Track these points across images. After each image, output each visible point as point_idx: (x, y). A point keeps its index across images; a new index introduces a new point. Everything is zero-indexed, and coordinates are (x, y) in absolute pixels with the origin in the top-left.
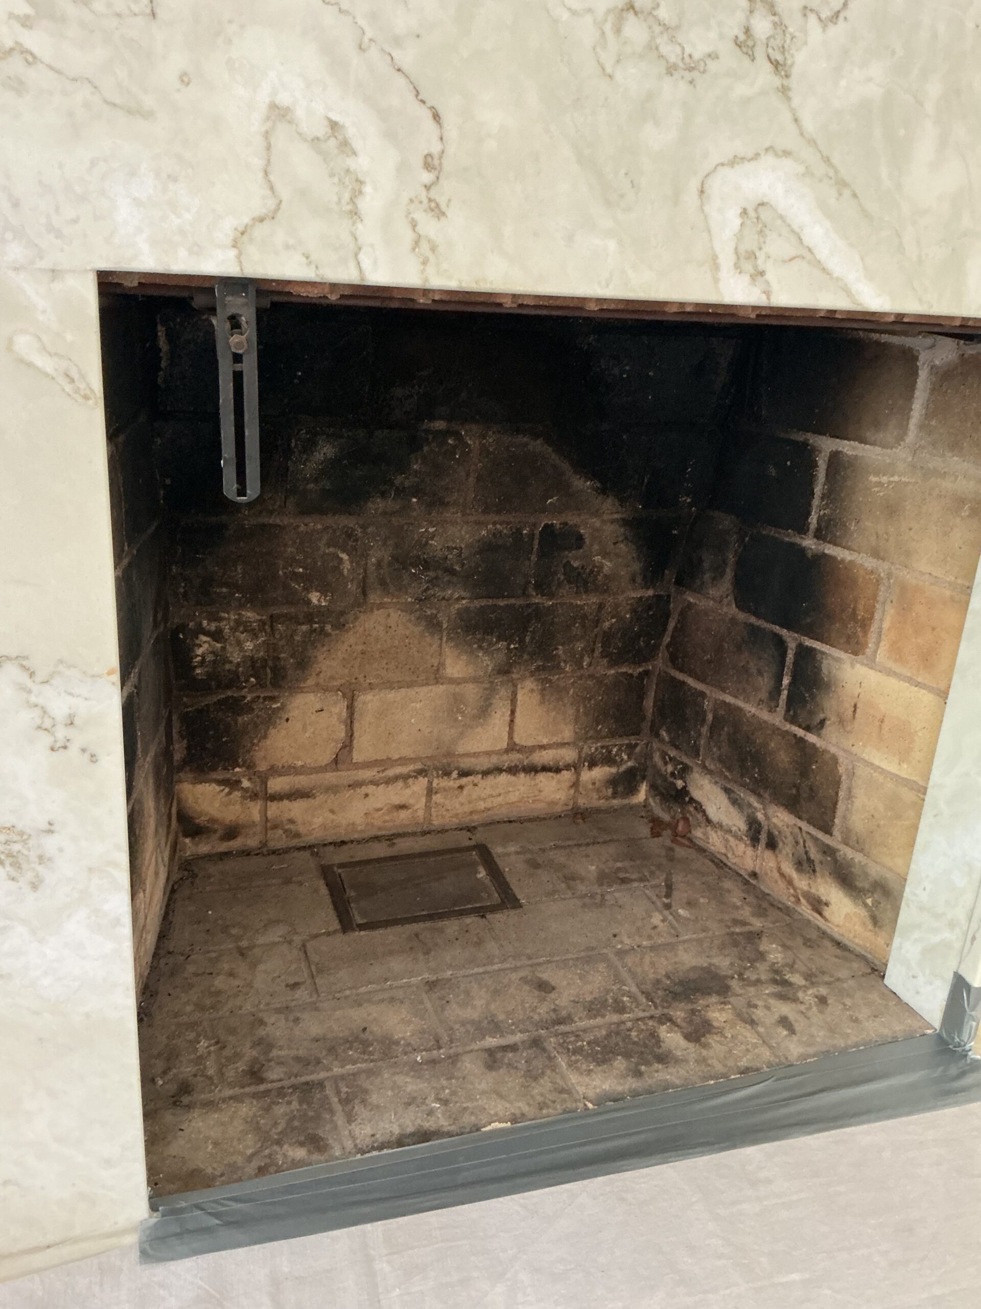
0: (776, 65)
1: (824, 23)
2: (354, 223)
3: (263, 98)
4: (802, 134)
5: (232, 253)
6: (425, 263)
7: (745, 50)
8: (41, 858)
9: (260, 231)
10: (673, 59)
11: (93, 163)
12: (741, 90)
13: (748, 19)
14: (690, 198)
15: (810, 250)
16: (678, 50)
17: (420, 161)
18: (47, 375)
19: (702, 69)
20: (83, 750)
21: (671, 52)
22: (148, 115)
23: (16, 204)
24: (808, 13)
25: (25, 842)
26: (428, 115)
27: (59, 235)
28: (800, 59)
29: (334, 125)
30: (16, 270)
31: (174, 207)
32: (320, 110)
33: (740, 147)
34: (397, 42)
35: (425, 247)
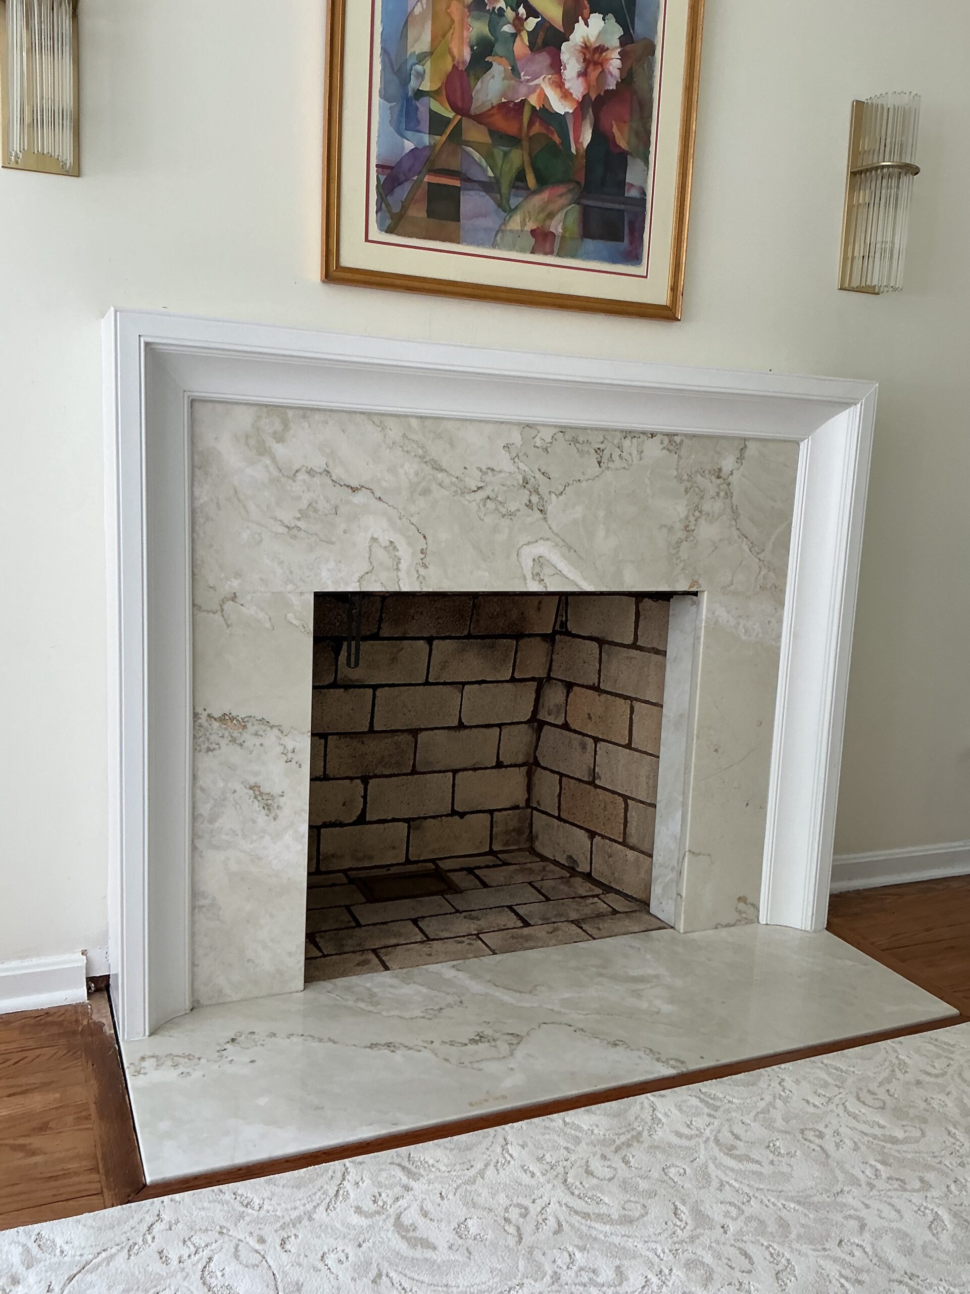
0: (541, 511)
1: (557, 496)
2: (398, 572)
3: (369, 536)
4: (553, 533)
5: (358, 584)
6: (421, 583)
7: (529, 507)
8: (278, 806)
9: (366, 577)
11: (316, 559)
12: (529, 520)
13: (530, 498)
14: (514, 557)
15: (560, 571)
16: (506, 509)
17: (419, 552)
18: (297, 626)
19: (514, 514)
20: (297, 763)
21: (504, 511)
22: (333, 543)
23: (291, 572)
24: (551, 493)
25: (273, 799)
26: (422, 537)
27: (304, 581)
28: (550, 508)
29: (391, 542)
30: (289, 593)
31: (340, 571)
32: (387, 538)
33: (529, 538)
34: (412, 515)
35: (421, 578)
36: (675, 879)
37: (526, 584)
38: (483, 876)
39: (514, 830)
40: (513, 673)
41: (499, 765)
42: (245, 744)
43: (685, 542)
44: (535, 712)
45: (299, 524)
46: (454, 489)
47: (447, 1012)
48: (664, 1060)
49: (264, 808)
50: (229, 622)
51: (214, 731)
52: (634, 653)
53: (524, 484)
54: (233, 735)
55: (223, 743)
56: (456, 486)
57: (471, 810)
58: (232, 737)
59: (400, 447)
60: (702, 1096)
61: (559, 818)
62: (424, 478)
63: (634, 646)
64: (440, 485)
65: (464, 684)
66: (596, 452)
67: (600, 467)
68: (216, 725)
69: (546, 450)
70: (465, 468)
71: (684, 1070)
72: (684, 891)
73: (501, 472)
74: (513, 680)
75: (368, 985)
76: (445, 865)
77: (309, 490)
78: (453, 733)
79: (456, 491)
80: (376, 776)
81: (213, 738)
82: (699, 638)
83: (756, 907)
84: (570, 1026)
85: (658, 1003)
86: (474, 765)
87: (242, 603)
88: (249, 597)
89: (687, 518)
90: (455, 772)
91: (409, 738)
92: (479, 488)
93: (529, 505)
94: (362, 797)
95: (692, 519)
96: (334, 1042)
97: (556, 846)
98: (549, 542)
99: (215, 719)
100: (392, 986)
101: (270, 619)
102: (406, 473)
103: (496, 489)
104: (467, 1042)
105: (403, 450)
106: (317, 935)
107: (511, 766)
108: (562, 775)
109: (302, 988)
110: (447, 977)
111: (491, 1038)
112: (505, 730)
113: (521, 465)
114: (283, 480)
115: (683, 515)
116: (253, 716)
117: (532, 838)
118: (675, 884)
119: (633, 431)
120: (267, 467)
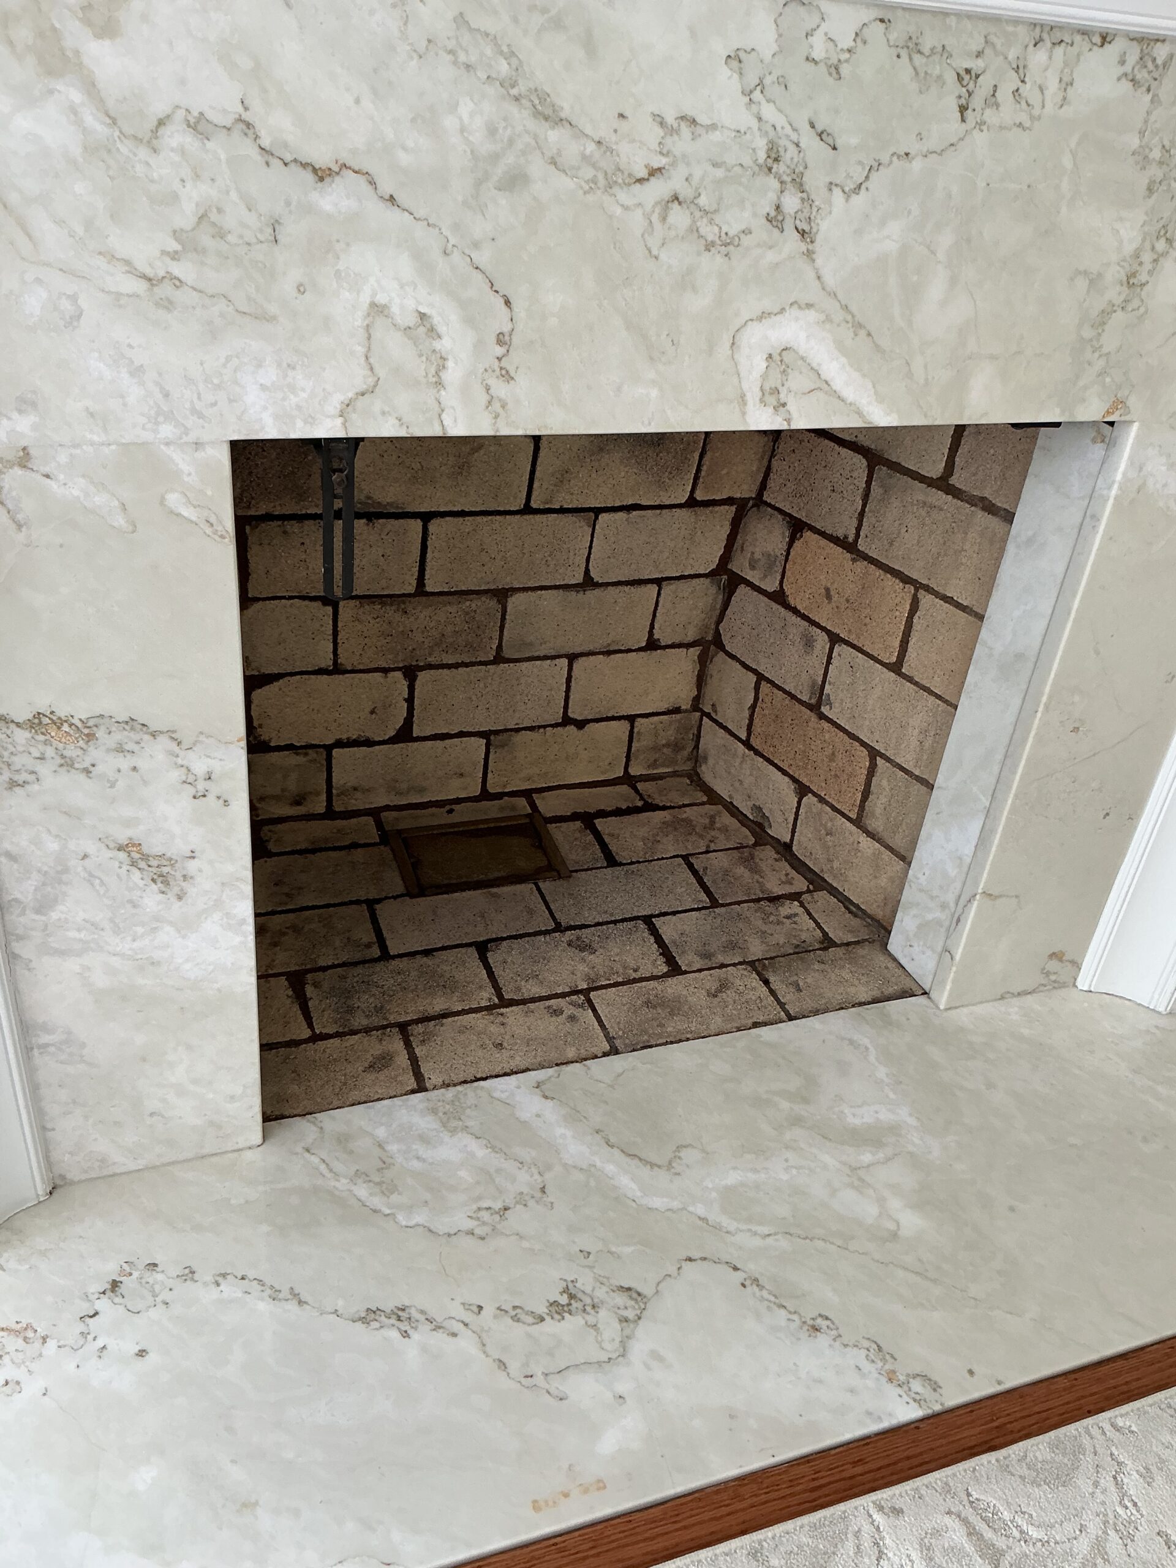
0: (803, 233)
1: (847, 195)
2: (439, 391)
3: (365, 299)
4: (823, 289)
5: (340, 420)
6: (496, 417)
7: (775, 223)
8: (184, 876)
9: (361, 403)
10: (710, 238)
11: (228, 359)
12: (771, 257)
13: (779, 198)
14: (723, 349)
15: (826, 382)
16: (716, 229)
17: (494, 339)
18: (192, 522)
19: (736, 243)
20: (219, 798)
21: (709, 232)
22: (272, 319)
23: (167, 395)
24: (833, 187)
25: (172, 865)
26: (502, 301)
27: (201, 416)
28: (825, 227)
29: (423, 316)
30: (167, 444)
31: (293, 389)
32: (411, 304)
33: (767, 304)
34: (476, 245)
35: (497, 405)
36: (947, 923)
37: (744, 414)
38: (609, 835)
39: (667, 745)
40: (693, 491)
41: (652, 645)
42: (95, 771)
43: (1120, 314)
44: (726, 558)
45: (177, 269)
46: (589, 173)
47: (518, 1219)
48: (902, 1378)
49: (153, 880)
50: (20, 517)
51: (20, 749)
52: (939, 497)
53: (770, 161)
54: (65, 753)
55: (44, 770)
56: (594, 166)
57: (598, 716)
58: (63, 756)
59: (451, 52)
61: (747, 744)
62: (511, 142)
63: (943, 484)
64: (553, 162)
65: (598, 511)
66: (959, 78)
67: (963, 120)
68: (21, 736)
69: (835, 69)
70: (621, 116)
71: (937, 1408)
72: (960, 950)
73: (713, 127)
74: (692, 503)
75: (381, 1132)
76: (548, 805)
77: (197, 177)
78: (572, 595)
79: (594, 181)
80: (430, 667)
81: (18, 761)
82: (1096, 518)
83: (1077, 965)
84: (736, 1269)
85: (895, 1204)
86: (609, 645)
87: (46, 470)
88: (63, 458)
89: (1137, 255)
90: (572, 658)
91: (493, 604)
92: (654, 172)
93: (776, 219)
94: (405, 700)
95: (1147, 257)
96: (301, 1302)
97: (737, 784)
98: (812, 315)
99: (18, 725)
100: (424, 1139)
101: (123, 506)
102: (462, 130)
103: (697, 173)
104: (542, 1310)
105: (455, 63)
106: (309, 976)
107: (673, 646)
108: (760, 677)
109: (257, 1137)
110: (525, 1115)
111: (588, 1301)
112: (668, 589)
113: (769, 112)
114: (124, 148)
115: (1129, 249)
116: (107, 715)
117: (697, 757)
118: (943, 930)
119: (1061, 27)
120: (73, 110)
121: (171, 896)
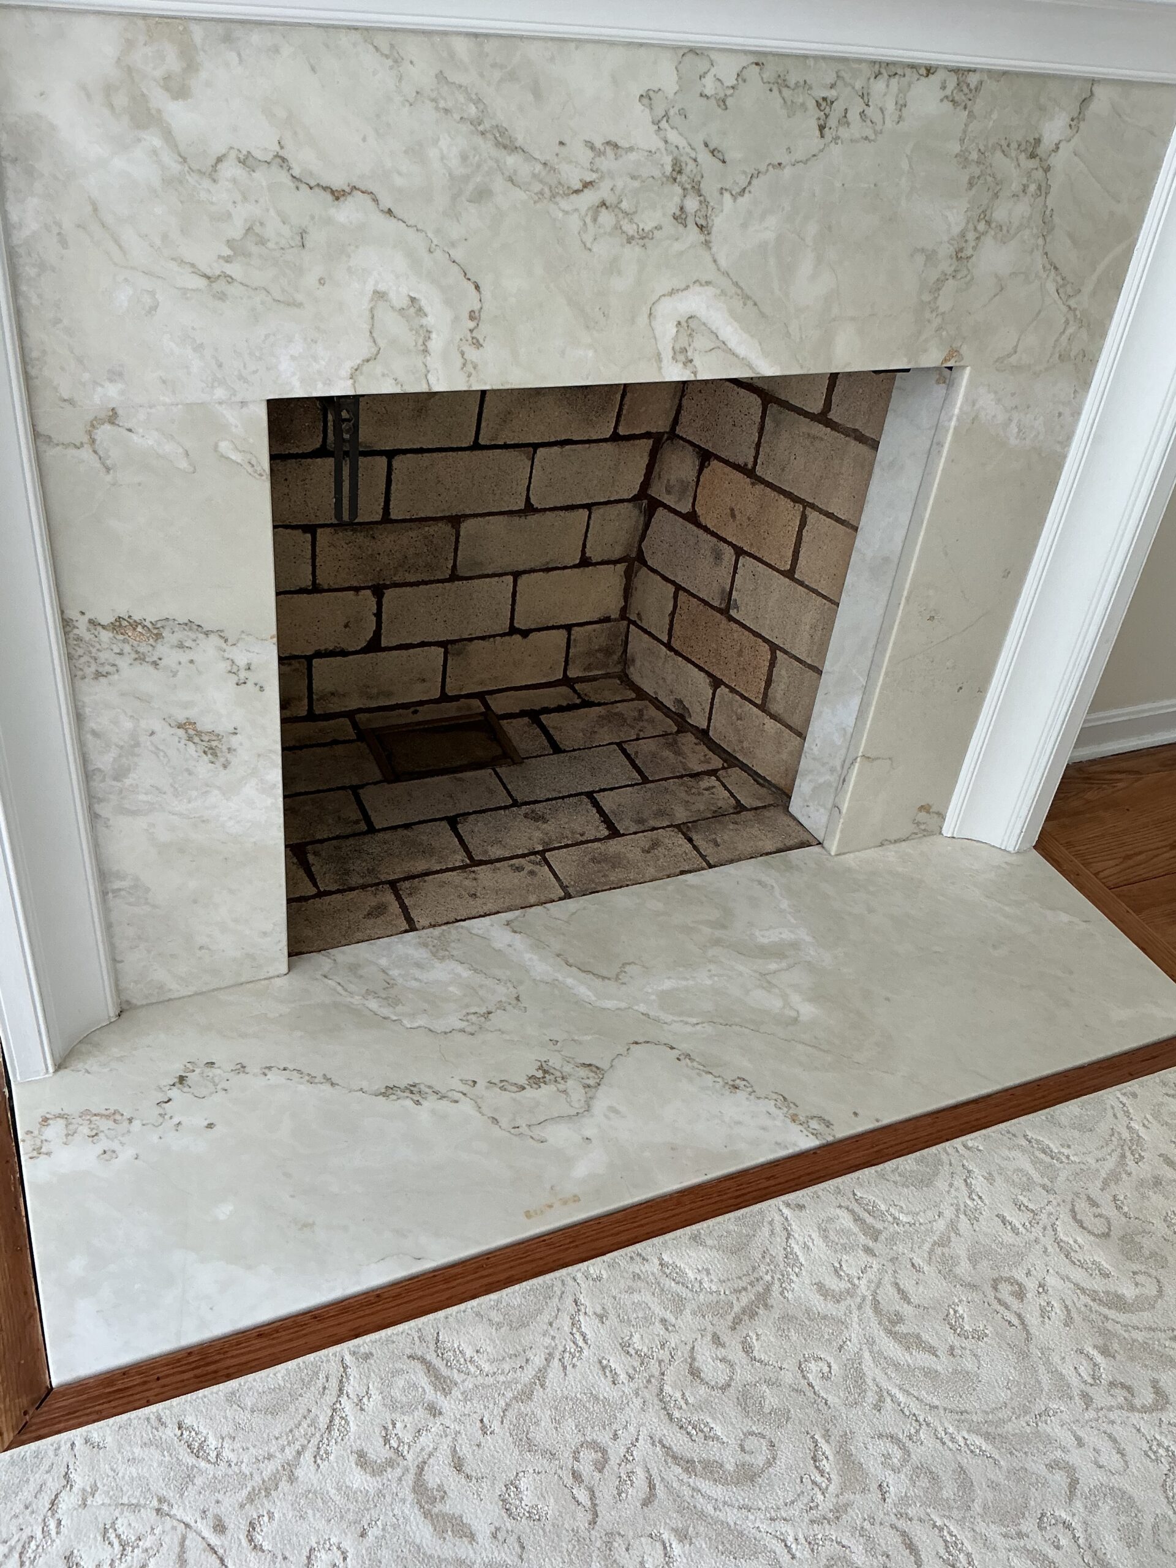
0: (701, 228)
1: (734, 197)
2: (425, 357)
3: (370, 288)
4: (719, 270)
5: (351, 381)
6: (469, 376)
7: (680, 221)
8: (229, 749)
9: (366, 368)
10: (631, 233)
11: (267, 336)
12: (677, 247)
13: (682, 201)
14: (643, 319)
15: (724, 343)
16: (635, 227)
17: (467, 316)
18: (238, 463)
19: (650, 236)
20: (256, 684)
21: (630, 229)
22: (300, 305)
23: (220, 366)
24: (724, 191)
25: (220, 740)
26: (473, 286)
27: (246, 381)
28: (718, 223)
29: (413, 300)
30: (220, 403)
31: (315, 358)
32: (404, 290)
33: (676, 283)
34: (453, 244)
35: (469, 367)
36: (835, 785)
37: (660, 368)
38: (554, 728)
39: (599, 650)
40: (616, 428)
41: (585, 562)
42: (162, 663)
43: (951, 281)
44: (646, 484)
45: (229, 269)
46: (537, 187)
47: (499, 1019)
48: (802, 1119)
49: (205, 752)
50: (108, 462)
51: (105, 646)
52: (819, 429)
53: (675, 174)
54: (139, 649)
55: (123, 663)
56: (541, 181)
57: (540, 626)
58: (137, 652)
59: (433, 100)
60: (857, 1209)
61: (669, 646)
62: (479, 166)
63: (822, 418)
64: (511, 180)
65: (536, 446)
66: (818, 105)
67: (822, 136)
68: (105, 636)
69: (723, 102)
70: (561, 143)
71: (830, 1139)
72: (846, 805)
73: (631, 149)
74: (615, 437)
75: (383, 962)
76: (500, 705)
77: (245, 199)
78: (516, 520)
79: (541, 193)
80: (396, 585)
81: (103, 656)
82: (941, 445)
83: (942, 816)
84: (672, 1048)
85: (796, 1000)
86: (548, 563)
87: (129, 426)
88: (142, 416)
89: (963, 235)
90: (516, 575)
91: (447, 528)
92: (587, 185)
93: (680, 218)
94: (374, 614)
95: (971, 236)
96: (332, 1084)
97: (661, 682)
98: (710, 291)
99: (104, 627)
100: (418, 965)
101: (187, 454)
102: (442, 158)
103: (620, 184)
104: (523, 1082)
105: (437, 108)
106: (309, 847)
107: (602, 563)
108: (678, 588)
109: (284, 968)
110: (498, 945)
111: (558, 1074)
112: (597, 513)
113: (673, 136)
114: (192, 179)
115: (956, 230)
116: (171, 618)
117: (625, 661)
118: (832, 790)
119: (894, 63)
120: (155, 152)
121: (218, 764)
